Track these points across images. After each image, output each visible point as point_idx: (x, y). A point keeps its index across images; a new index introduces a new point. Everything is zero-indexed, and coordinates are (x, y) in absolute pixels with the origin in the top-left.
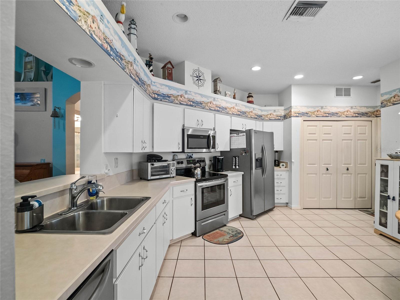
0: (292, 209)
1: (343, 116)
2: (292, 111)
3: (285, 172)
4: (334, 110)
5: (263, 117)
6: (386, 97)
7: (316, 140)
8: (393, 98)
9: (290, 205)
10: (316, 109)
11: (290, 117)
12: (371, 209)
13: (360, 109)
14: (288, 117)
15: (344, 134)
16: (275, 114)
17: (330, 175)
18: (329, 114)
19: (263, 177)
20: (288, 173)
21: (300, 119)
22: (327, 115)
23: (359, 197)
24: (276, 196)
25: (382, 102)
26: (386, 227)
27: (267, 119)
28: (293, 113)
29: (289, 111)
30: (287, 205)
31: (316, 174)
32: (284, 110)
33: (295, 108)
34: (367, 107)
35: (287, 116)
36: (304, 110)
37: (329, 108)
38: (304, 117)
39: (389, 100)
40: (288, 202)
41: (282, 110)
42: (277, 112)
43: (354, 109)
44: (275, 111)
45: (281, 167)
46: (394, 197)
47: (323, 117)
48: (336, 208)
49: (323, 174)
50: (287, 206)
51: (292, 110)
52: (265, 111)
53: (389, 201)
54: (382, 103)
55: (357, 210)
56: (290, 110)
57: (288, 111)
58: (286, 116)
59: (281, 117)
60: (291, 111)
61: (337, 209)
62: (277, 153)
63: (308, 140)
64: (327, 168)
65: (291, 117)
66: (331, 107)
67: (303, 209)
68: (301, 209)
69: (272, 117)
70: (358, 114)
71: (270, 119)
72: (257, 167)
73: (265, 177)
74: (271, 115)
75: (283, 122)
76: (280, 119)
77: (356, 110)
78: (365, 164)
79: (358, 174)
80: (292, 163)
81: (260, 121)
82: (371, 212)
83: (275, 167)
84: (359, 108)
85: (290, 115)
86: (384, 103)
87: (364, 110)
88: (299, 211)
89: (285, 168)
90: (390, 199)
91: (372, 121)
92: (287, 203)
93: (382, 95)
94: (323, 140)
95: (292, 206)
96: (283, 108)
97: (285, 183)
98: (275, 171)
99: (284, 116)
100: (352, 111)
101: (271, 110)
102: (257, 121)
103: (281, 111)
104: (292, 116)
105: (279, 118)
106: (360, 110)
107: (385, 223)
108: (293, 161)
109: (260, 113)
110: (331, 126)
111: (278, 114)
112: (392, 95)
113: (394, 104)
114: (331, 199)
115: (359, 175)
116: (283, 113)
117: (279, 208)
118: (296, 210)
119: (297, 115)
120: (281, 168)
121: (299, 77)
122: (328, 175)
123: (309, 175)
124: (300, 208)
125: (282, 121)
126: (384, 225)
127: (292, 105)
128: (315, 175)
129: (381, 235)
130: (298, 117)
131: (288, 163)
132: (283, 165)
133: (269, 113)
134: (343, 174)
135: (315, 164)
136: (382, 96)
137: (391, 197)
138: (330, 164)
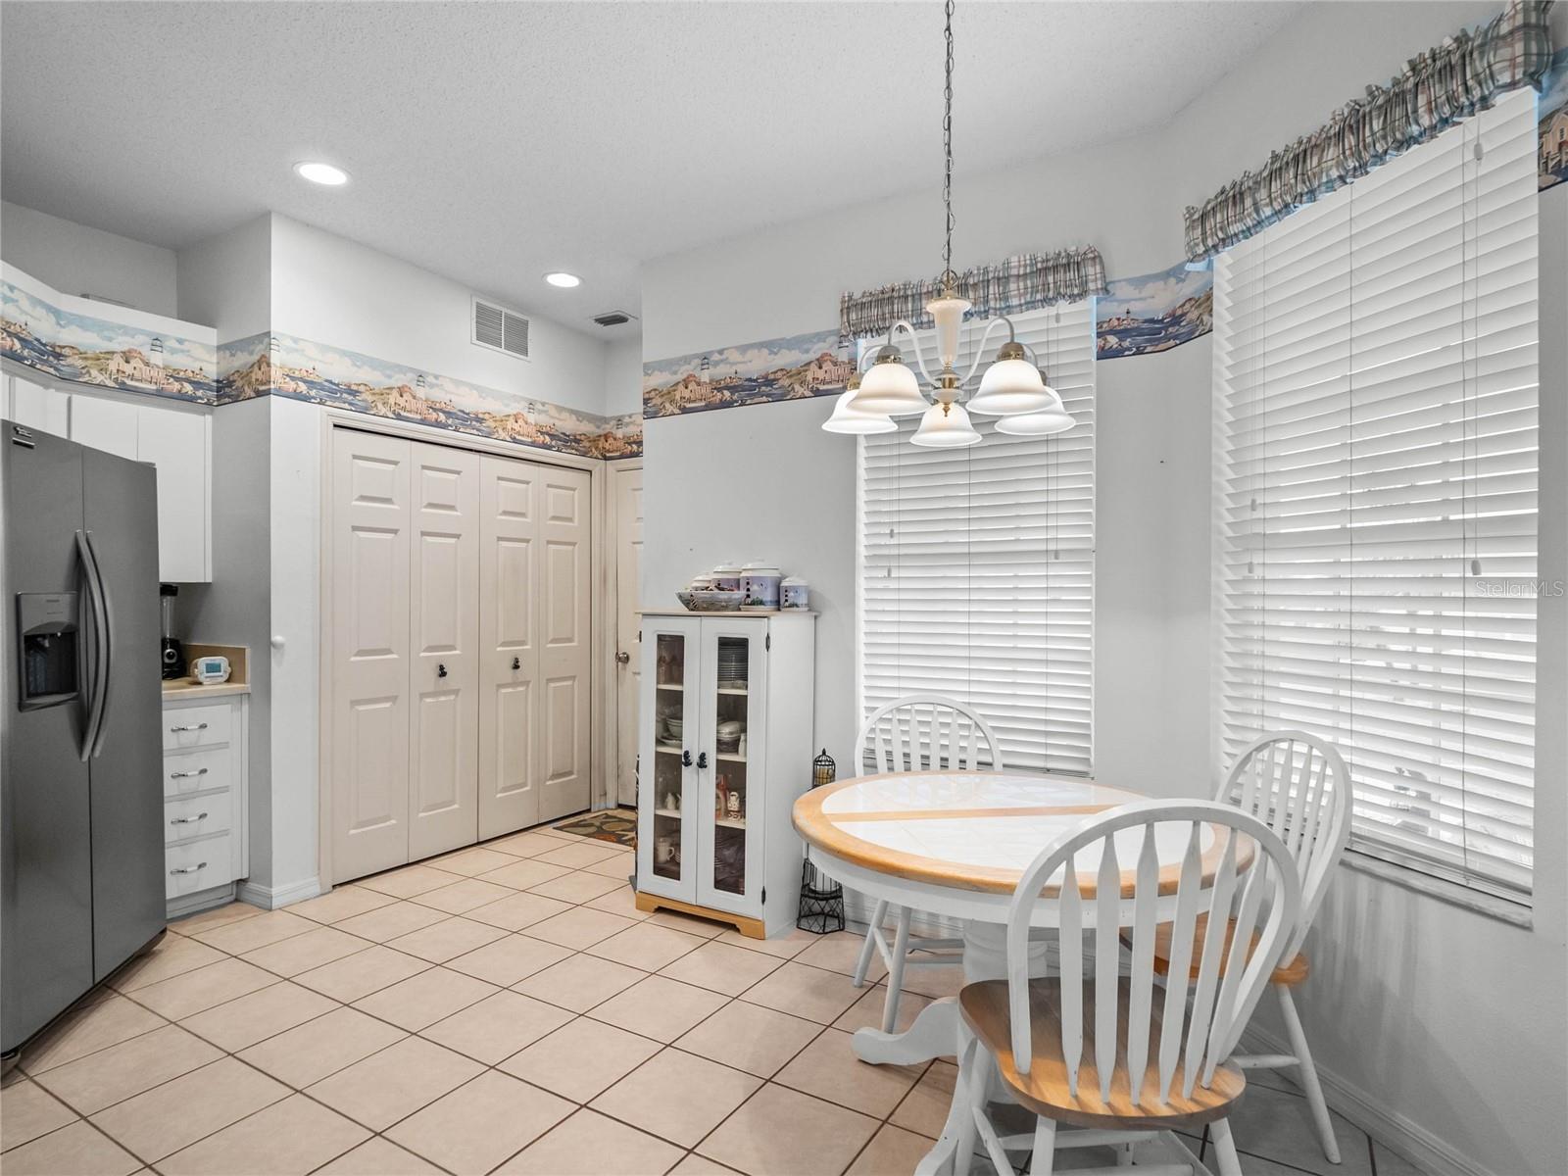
0: (270, 910)
1: (503, 435)
2: (272, 361)
3: (229, 706)
4: (469, 402)
5: (69, 361)
6: (660, 380)
7: (395, 532)
8: (681, 387)
9: (263, 888)
10: (397, 380)
11: (259, 394)
12: (589, 811)
13: (557, 415)
14: (249, 392)
15: (505, 513)
16: (157, 358)
17: (452, 697)
18: (448, 414)
19: (85, 758)
20: (246, 707)
21: (316, 416)
22: (442, 417)
23: (550, 773)
24: (173, 858)
25: (647, 396)
26: (676, 876)
27: (97, 377)
28: (276, 374)
29: (256, 358)
30: (239, 894)
31: (393, 699)
32: (219, 348)
33: (289, 351)
34: (580, 416)
35: (239, 384)
36: (340, 372)
37: (449, 386)
38: (335, 404)
39: (668, 394)
40: (245, 876)
41: (204, 346)
42: (173, 351)
43: (540, 412)
44: (157, 342)
45: (201, 678)
46: (702, 757)
47: (423, 422)
48: (476, 841)
49: (423, 695)
50: (237, 900)
51: (275, 358)
52: (83, 323)
53: (686, 771)
54: (646, 401)
55: (549, 829)
56: (263, 356)
57: (242, 360)
58: (230, 384)
59: (197, 385)
60: (264, 361)
61: (479, 843)
62: (168, 601)
63: (355, 528)
64: (442, 668)
65: (268, 393)
66: (458, 383)
67: (334, 887)
68: (322, 895)
69: (137, 374)
70: (552, 436)
71: (123, 388)
72: (30, 695)
73: (97, 754)
74: (133, 363)
75: (209, 418)
76: (192, 399)
77: (544, 420)
78: (570, 640)
79: (549, 680)
80: (272, 649)
81: (47, 387)
82: (591, 825)
83: (165, 684)
84: (553, 412)
85: (265, 384)
86: (654, 402)
87: (569, 425)
88: (309, 910)
89: (228, 681)
90: (688, 764)
91: (590, 472)
92: (241, 882)
93: (648, 369)
94: (423, 534)
95: (275, 891)
96: (210, 336)
97: (228, 768)
98: (164, 705)
99: (218, 381)
100: (532, 418)
101: (126, 330)
102: (18, 380)
103: (199, 352)
104: (272, 386)
105: (188, 388)
106: (557, 423)
107: (667, 862)
108: (276, 638)
109: (44, 329)
110: (458, 473)
111: (182, 362)
112: (680, 377)
113: (685, 411)
114: (456, 806)
115: (552, 685)
116: (211, 368)
117: (188, 928)
118: (294, 909)
119: (303, 388)
120: (200, 684)
121: (323, 174)
122: (443, 699)
123: (361, 708)
124: (317, 890)
125: (204, 414)
126: (668, 868)
127: (275, 328)
128: (388, 705)
129: (660, 910)
130: (306, 399)
131: (248, 652)
132: (212, 668)
133: (120, 344)
134: (500, 686)
135: (388, 651)
136: (646, 374)
137: (695, 758)
138: (452, 648)
